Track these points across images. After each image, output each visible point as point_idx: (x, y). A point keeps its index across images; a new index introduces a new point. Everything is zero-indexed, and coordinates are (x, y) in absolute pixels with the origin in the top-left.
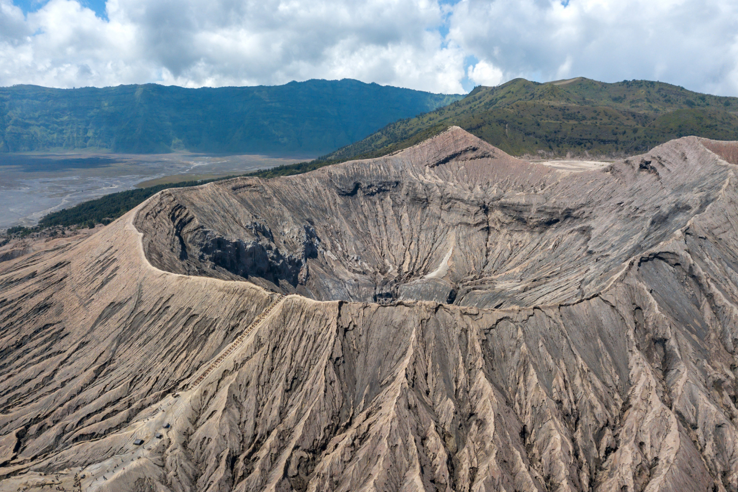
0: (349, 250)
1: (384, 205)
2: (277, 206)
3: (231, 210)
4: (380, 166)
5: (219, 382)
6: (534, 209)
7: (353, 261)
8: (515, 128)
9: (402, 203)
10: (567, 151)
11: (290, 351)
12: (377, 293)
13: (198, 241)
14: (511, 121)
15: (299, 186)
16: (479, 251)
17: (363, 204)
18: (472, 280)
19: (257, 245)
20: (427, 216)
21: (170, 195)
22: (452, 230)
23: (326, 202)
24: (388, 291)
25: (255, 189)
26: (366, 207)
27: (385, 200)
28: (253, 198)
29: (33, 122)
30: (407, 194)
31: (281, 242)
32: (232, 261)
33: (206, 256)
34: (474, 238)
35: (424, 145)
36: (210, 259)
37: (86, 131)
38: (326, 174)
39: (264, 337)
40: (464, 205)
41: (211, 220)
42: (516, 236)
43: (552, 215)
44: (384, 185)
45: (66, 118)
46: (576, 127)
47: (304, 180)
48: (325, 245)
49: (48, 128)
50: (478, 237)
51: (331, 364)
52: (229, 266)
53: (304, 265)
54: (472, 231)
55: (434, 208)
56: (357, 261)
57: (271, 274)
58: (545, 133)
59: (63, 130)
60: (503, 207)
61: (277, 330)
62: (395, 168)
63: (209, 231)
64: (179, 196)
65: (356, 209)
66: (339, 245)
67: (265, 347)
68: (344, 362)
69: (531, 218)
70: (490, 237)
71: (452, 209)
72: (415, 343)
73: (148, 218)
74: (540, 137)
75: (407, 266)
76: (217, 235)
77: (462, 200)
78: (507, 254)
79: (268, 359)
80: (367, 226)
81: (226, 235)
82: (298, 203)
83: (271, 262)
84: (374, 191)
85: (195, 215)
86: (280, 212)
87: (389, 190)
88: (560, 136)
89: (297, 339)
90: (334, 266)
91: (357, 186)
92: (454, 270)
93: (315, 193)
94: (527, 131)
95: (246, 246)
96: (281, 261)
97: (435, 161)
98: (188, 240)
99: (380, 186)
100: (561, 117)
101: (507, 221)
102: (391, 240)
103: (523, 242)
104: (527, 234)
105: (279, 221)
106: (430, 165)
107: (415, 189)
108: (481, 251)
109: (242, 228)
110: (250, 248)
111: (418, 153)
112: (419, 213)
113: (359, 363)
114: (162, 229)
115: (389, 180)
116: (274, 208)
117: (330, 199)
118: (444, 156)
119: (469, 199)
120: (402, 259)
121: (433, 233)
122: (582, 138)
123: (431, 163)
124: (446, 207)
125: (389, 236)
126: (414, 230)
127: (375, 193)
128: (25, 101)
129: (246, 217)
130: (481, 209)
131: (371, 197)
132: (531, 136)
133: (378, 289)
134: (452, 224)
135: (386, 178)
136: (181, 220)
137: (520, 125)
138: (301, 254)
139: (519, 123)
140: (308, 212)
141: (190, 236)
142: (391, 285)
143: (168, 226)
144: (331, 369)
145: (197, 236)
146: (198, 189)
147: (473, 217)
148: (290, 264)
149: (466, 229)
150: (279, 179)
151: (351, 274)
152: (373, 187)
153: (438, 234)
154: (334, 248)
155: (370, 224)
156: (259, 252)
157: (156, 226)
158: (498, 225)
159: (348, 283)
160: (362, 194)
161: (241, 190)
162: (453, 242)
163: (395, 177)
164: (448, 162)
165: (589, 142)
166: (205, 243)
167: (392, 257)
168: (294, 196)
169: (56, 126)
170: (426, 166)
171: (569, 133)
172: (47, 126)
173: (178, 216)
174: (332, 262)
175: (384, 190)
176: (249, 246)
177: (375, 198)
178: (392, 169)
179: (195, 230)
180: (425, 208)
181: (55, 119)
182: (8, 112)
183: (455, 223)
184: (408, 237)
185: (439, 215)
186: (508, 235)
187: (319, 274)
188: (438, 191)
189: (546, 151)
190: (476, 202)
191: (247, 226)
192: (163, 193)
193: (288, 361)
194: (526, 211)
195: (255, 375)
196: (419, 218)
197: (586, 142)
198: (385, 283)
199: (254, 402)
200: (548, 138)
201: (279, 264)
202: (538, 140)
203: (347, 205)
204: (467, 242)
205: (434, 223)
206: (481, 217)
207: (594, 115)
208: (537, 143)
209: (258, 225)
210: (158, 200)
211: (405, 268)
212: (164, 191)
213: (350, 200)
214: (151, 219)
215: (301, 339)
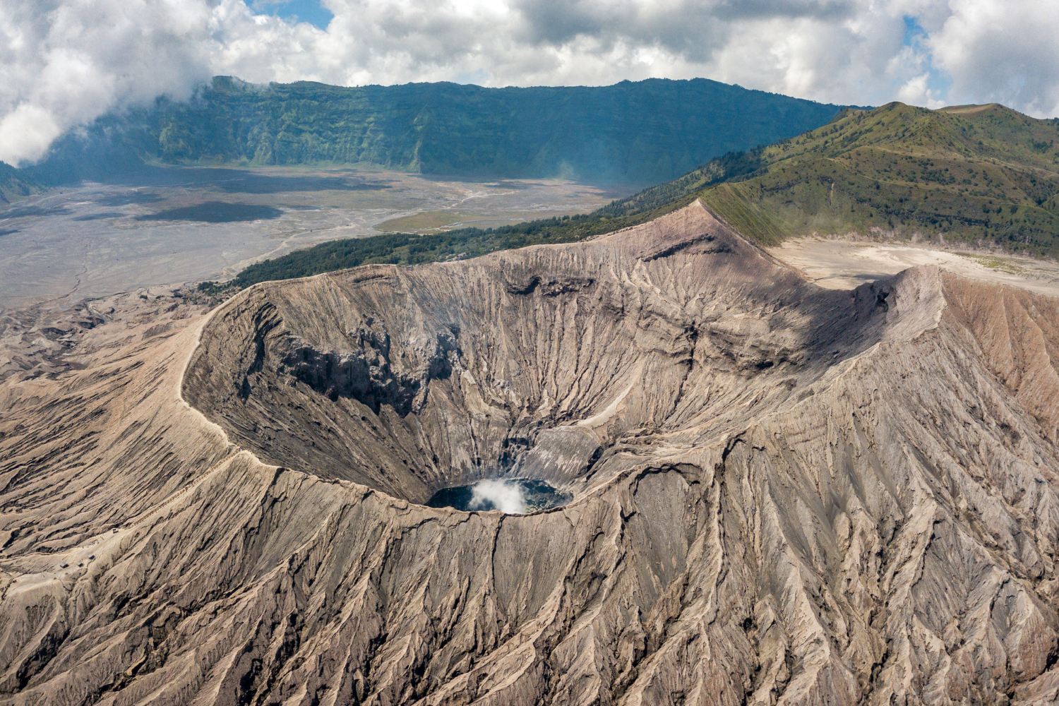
0: (497, 371)
1: (567, 311)
2: (408, 306)
3: (337, 311)
4: (573, 255)
5: (152, 528)
6: (749, 342)
7: (498, 387)
8: (843, 190)
9: (591, 311)
10: (913, 232)
11: (217, 511)
12: (510, 437)
13: (281, 350)
14: (840, 179)
15: (456, 278)
16: (668, 394)
17: (538, 307)
18: (637, 436)
19: (356, 360)
20: (617, 334)
21: (262, 290)
22: (642, 358)
23: (486, 302)
24: (524, 436)
25: (387, 281)
26: (540, 314)
27: (570, 304)
28: (380, 293)
29: (306, 128)
30: (601, 299)
31: (398, 355)
32: (320, 377)
33: (288, 369)
34: (667, 374)
35: (642, 228)
36: (292, 373)
37: (361, 141)
38: (497, 263)
39: (204, 491)
40: (665, 323)
41: (304, 324)
42: (720, 379)
43: (766, 356)
44: (573, 283)
45: (342, 123)
46: (932, 195)
47: (465, 269)
48: (467, 362)
49: (320, 136)
50: (672, 373)
51: (243, 533)
52: (315, 382)
53: (422, 390)
54: (667, 363)
55: (629, 323)
56: (503, 387)
57: (372, 397)
58: (885, 201)
59: (337, 138)
60: (713, 334)
61: (218, 486)
62: (595, 259)
63: (295, 339)
64: (273, 291)
65: (526, 314)
66: (485, 364)
67: (200, 502)
68: (257, 533)
69: (741, 356)
70: (691, 374)
71: (649, 328)
72: (324, 530)
73: (226, 319)
74: (878, 207)
75: (569, 403)
76: (304, 343)
77: (665, 317)
78: (700, 403)
79: (197, 515)
80: (535, 339)
81: (316, 344)
82: (446, 300)
83: (373, 382)
84: (557, 290)
85: (284, 318)
86: (411, 314)
87: (578, 291)
88: (907, 207)
89: (229, 500)
90: (468, 392)
91: (535, 282)
92: (622, 417)
93: (476, 288)
94: (860, 196)
95: (340, 359)
96: (389, 381)
97: (652, 253)
98: (269, 348)
99: (567, 283)
100: (919, 175)
101: (713, 355)
102: (561, 363)
103: (725, 388)
104: (733, 377)
105: (405, 326)
106: (644, 259)
107: (610, 293)
108: (672, 393)
109: (342, 337)
110: (345, 363)
111: (632, 240)
112: (608, 328)
113: (272, 538)
114: (239, 333)
115: (581, 277)
116: (405, 308)
117: (494, 297)
118: (668, 245)
119: (673, 316)
120: (567, 392)
121: (618, 360)
122: (937, 213)
123: (646, 255)
124: (643, 323)
125: (560, 358)
126: (596, 352)
127: (559, 293)
128: (303, 101)
129: (353, 321)
130: (686, 331)
131: (552, 299)
132: (865, 204)
133: (513, 431)
134: (644, 349)
135: (578, 273)
136: (267, 322)
137: (851, 187)
138: (422, 372)
139: (849, 183)
140: (456, 313)
141: (273, 343)
142: (531, 428)
143: (248, 330)
144: (240, 539)
145: (280, 344)
146: (302, 282)
147: (672, 343)
148: (403, 385)
149: (660, 360)
150: (431, 267)
151: (485, 407)
152: (556, 285)
153: (624, 361)
154: (478, 365)
155: (540, 336)
156: (357, 369)
157: (233, 330)
158: (703, 359)
159: (475, 419)
160: (541, 294)
161: (367, 282)
162: (636, 377)
163: (591, 273)
164: (673, 254)
165: (947, 220)
166: (288, 353)
167: (554, 388)
168: (444, 291)
169: (330, 133)
170: (638, 259)
171: (920, 204)
172: (320, 133)
173: (265, 317)
174: (467, 386)
175: (571, 290)
176: (344, 361)
177: (557, 301)
178: (590, 261)
179: (279, 336)
180: (618, 321)
181: (330, 125)
182: (283, 114)
183: (648, 348)
184: (583, 360)
185: (633, 335)
186: (710, 375)
187: (440, 402)
188: (638, 299)
189: (884, 229)
190: (681, 322)
191: (351, 334)
192: (255, 287)
193: (212, 521)
194: (738, 343)
195: (180, 528)
196: (606, 335)
197: (942, 221)
198: (526, 422)
199: (167, 553)
200: (890, 210)
201: (384, 385)
202: (874, 211)
203: (515, 308)
204: (656, 378)
205: (624, 345)
206: (683, 344)
207: (967, 176)
208: (871, 216)
209: (366, 333)
210: (246, 297)
211: (564, 407)
212: (256, 285)
213: (520, 301)
214: (230, 320)
215: (232, 501)
